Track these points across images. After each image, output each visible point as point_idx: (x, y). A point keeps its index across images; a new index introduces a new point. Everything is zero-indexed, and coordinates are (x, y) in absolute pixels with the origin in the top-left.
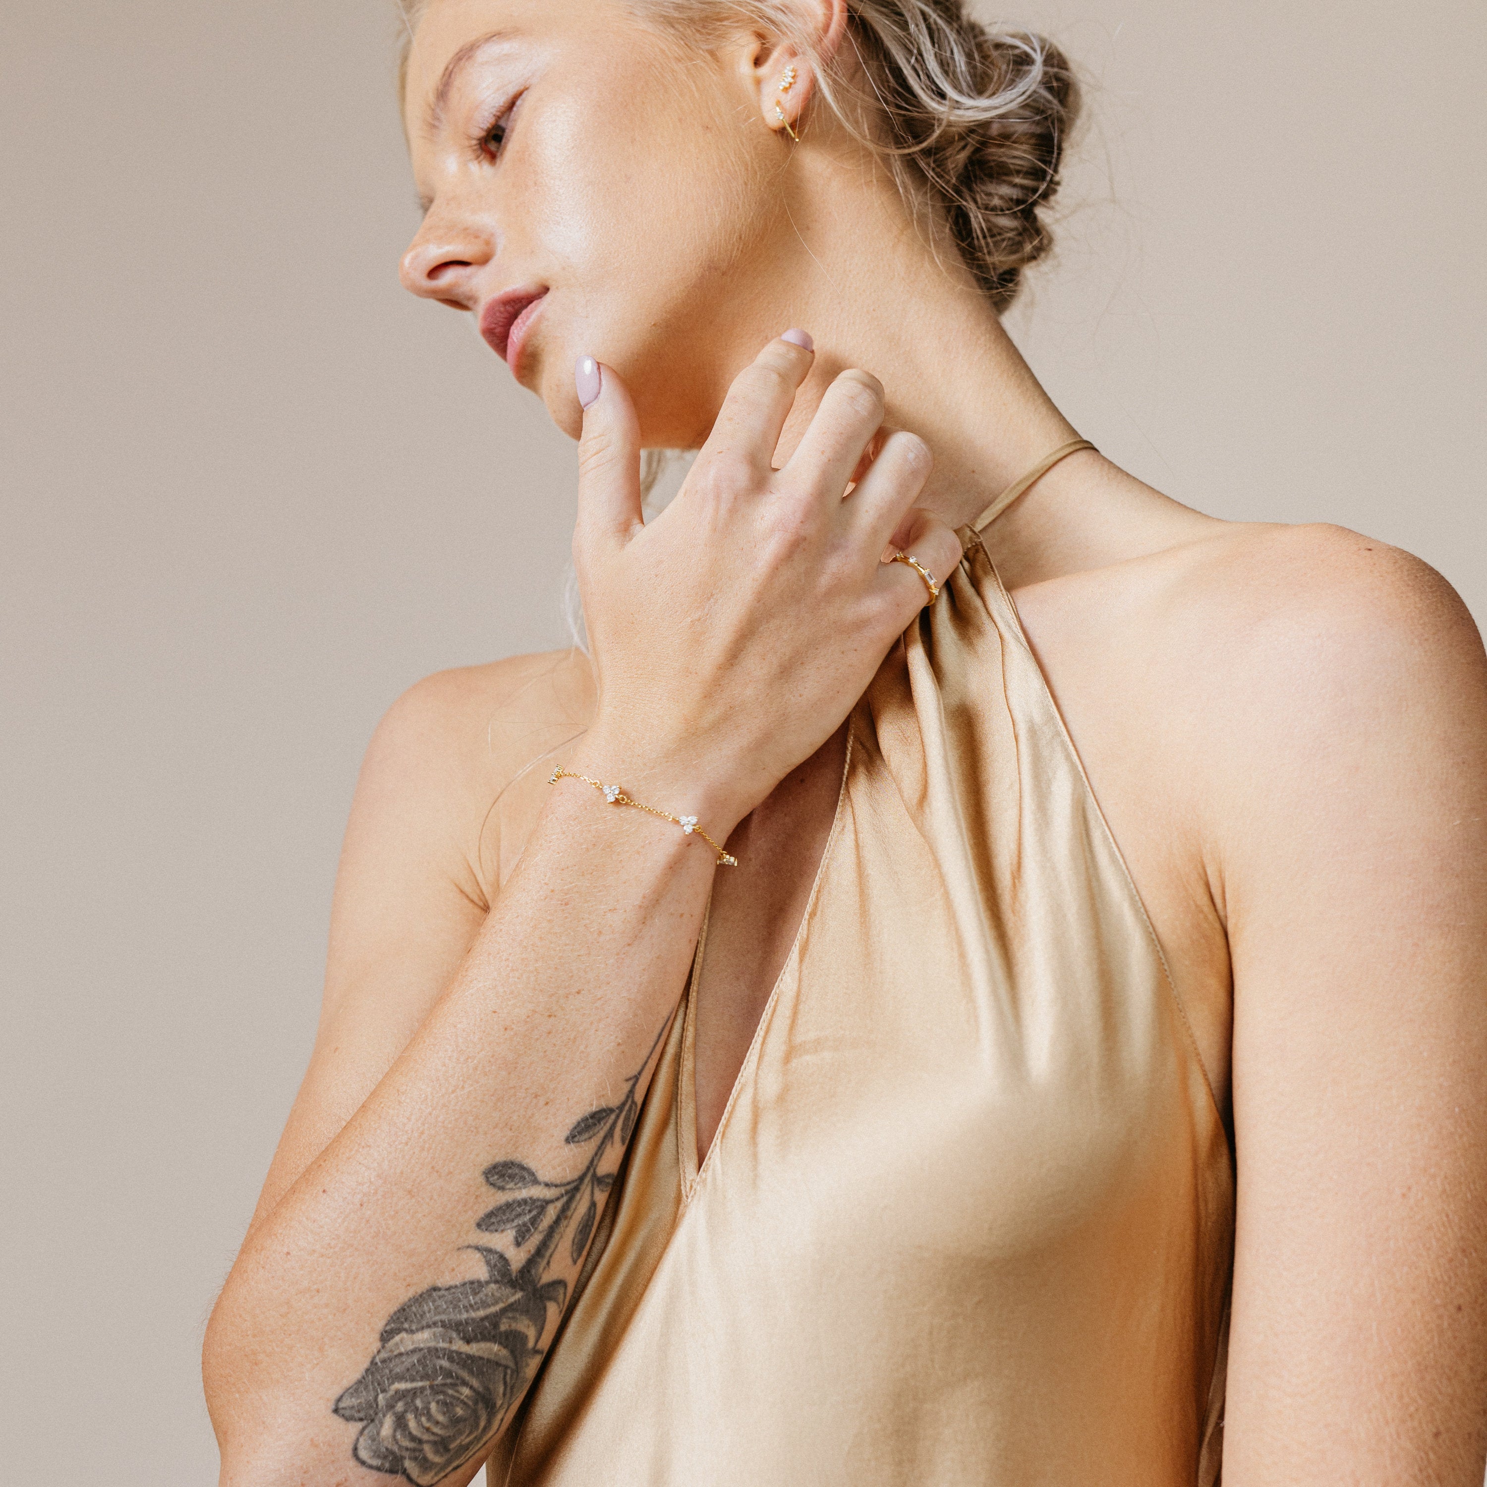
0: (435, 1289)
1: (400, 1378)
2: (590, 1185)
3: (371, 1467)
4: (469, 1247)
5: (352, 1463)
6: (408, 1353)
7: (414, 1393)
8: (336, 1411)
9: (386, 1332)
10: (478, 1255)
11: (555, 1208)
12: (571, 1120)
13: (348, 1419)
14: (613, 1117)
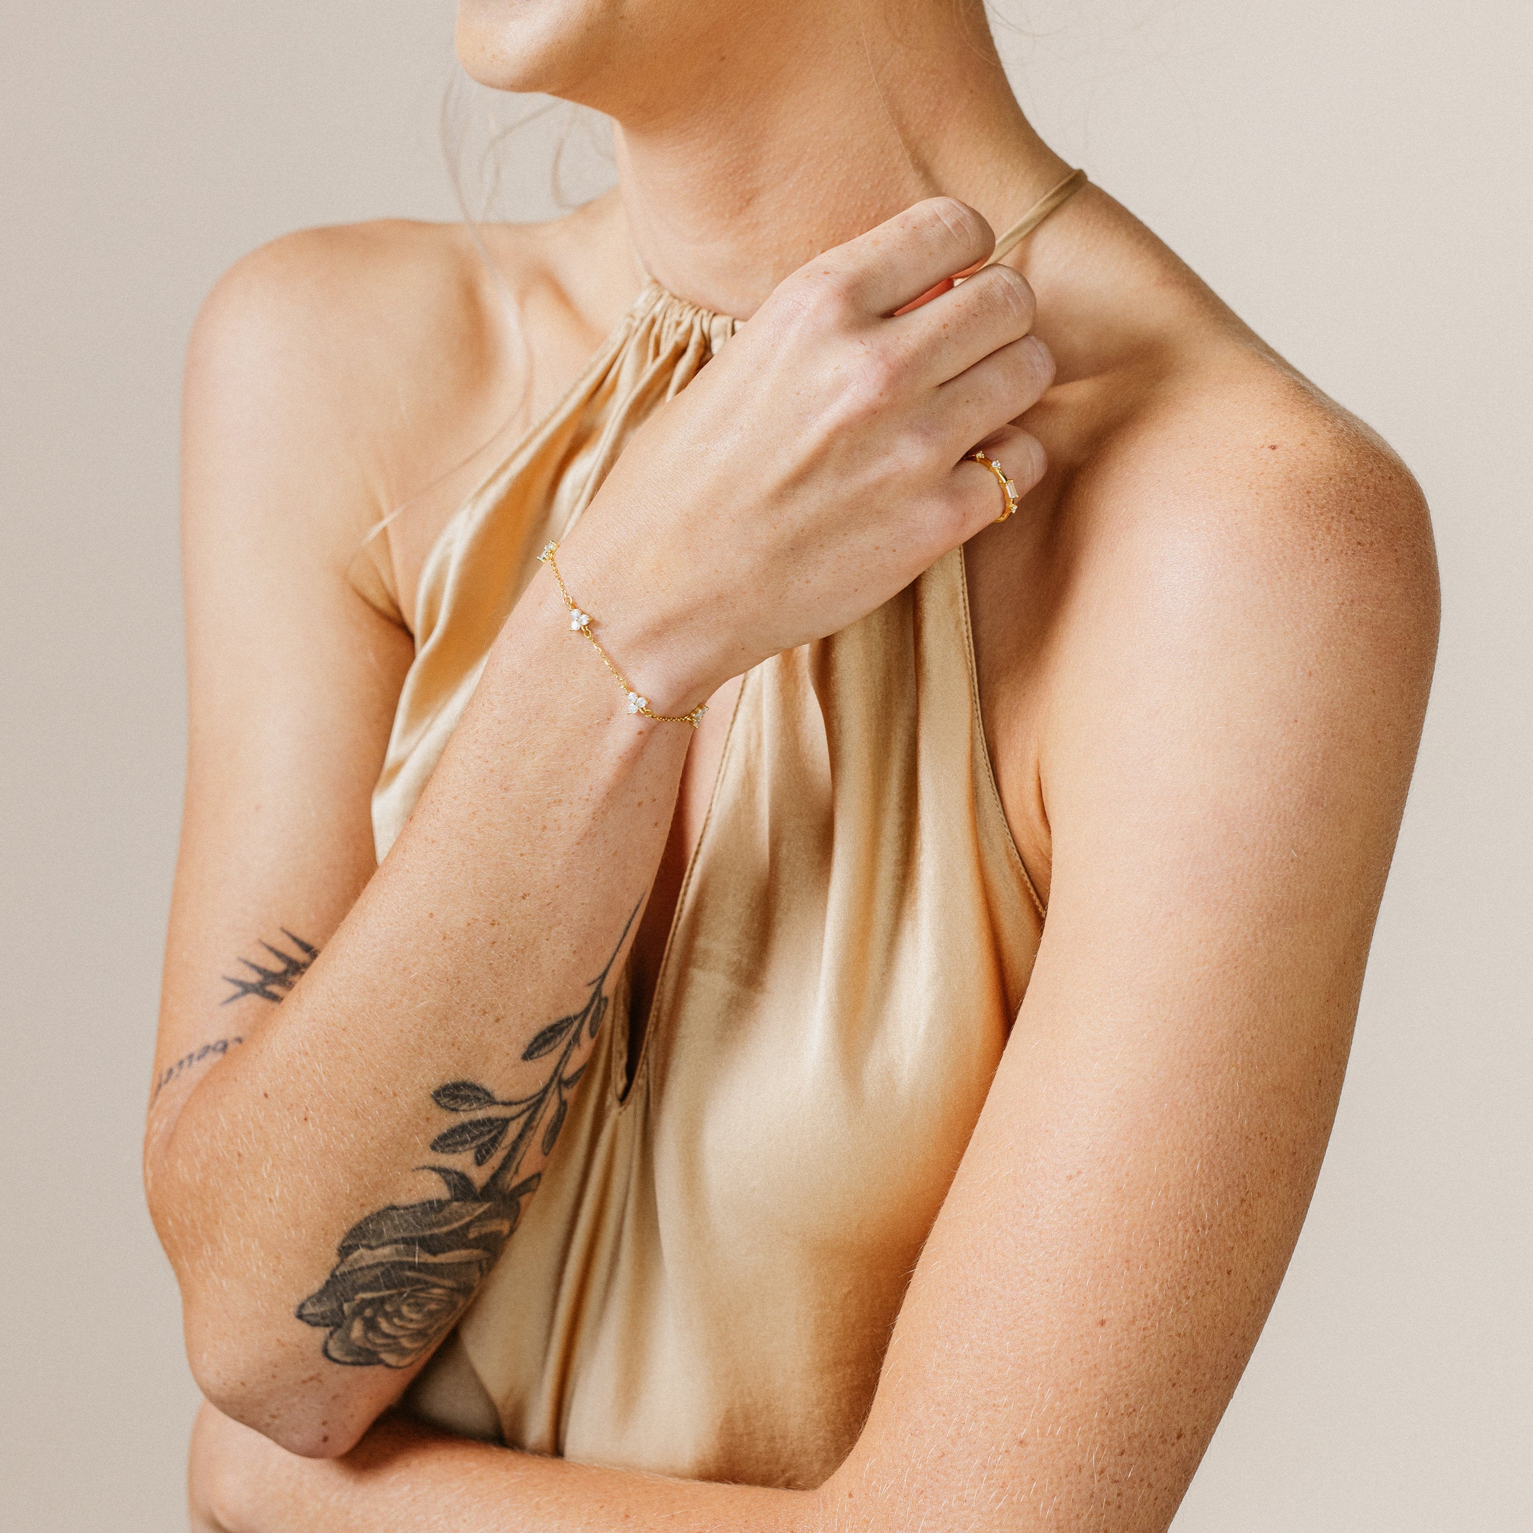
0: (393, 1208)
1: (365, 1288)
2: (556, 1091)
3: (345, 1363)
4: (424, 1168)
5: (324, 1361)
6: (369, 1267)
7: (382, 1301)
8: (300, 1316)
9: (343, 1248)
10: (435, 1176)
11: (518, 1124)
12: (526, 1038)
13: (315, 1324)
14: (576, 1024)
